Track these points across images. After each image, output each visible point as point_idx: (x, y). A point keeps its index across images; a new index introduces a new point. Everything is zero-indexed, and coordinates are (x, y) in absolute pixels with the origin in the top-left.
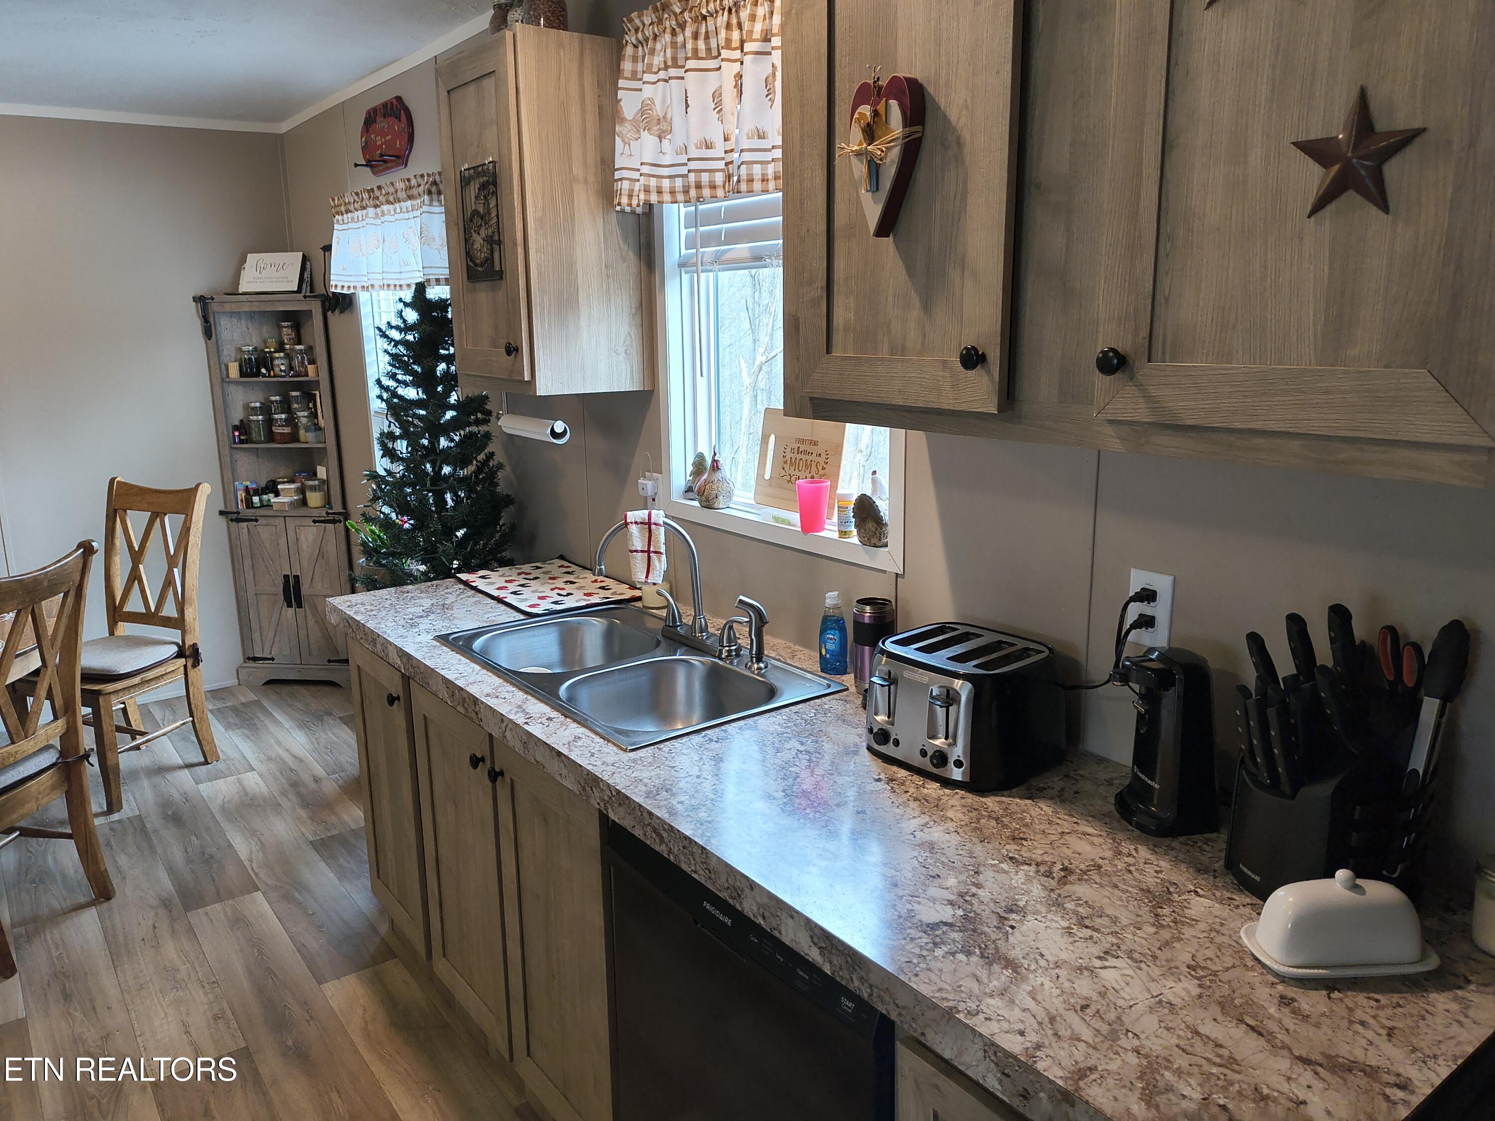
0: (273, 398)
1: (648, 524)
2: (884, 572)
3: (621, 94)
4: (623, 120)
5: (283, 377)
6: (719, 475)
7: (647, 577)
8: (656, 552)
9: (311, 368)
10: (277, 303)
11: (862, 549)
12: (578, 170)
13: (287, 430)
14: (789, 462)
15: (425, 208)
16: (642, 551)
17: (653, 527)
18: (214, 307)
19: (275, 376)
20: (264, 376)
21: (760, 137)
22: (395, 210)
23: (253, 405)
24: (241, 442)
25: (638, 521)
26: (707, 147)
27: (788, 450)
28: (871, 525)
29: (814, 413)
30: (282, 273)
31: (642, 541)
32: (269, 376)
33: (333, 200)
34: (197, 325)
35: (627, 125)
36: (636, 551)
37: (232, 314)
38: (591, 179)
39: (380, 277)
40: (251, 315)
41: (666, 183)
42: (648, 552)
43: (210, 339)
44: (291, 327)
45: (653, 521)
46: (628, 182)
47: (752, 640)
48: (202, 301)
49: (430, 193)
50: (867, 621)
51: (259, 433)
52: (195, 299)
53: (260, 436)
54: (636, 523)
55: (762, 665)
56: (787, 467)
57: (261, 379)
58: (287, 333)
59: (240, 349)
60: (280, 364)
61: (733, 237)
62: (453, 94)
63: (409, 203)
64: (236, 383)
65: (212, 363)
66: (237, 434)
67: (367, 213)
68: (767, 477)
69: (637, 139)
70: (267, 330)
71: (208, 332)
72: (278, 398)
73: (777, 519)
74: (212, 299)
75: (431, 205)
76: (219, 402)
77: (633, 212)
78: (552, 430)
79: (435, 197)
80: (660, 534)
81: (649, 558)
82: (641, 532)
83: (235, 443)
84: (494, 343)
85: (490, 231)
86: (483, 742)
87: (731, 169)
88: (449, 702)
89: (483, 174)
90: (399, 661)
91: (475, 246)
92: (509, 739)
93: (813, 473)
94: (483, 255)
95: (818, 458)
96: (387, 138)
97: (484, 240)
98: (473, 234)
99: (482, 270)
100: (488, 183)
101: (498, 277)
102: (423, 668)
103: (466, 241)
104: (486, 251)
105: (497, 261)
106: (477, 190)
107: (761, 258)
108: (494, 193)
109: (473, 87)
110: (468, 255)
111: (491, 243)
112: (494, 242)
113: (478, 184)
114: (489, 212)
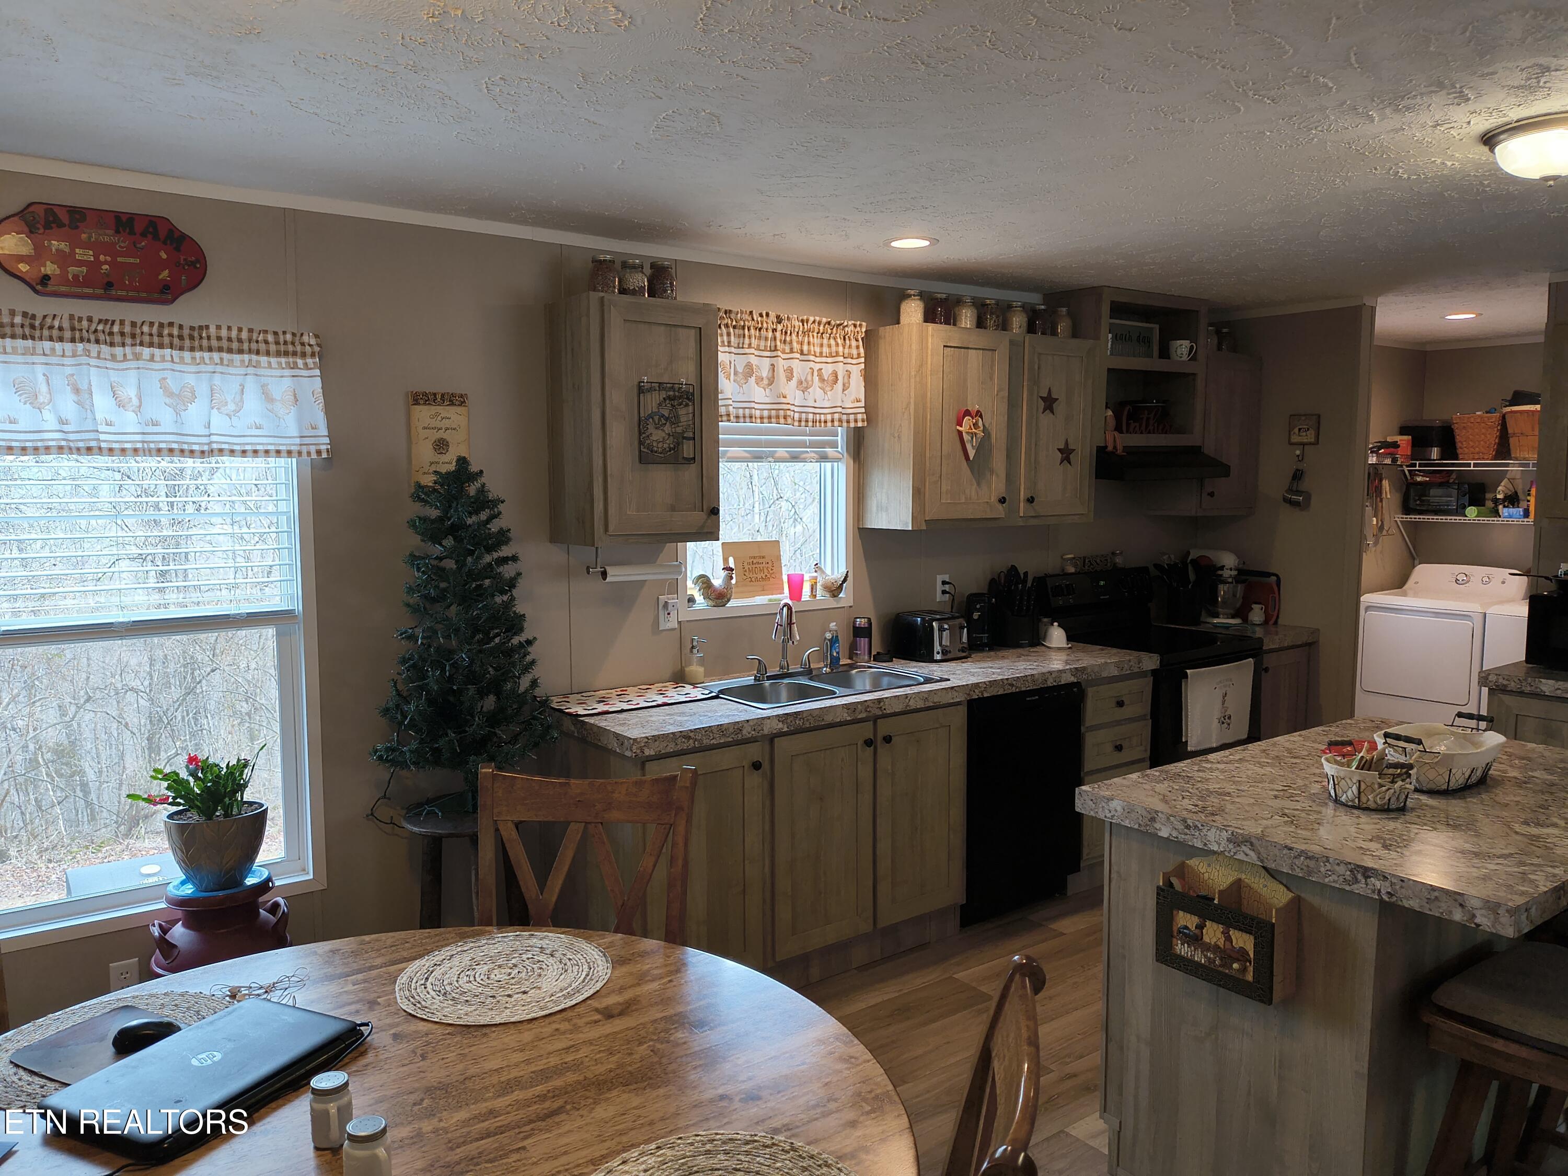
14: (747, 571)
27: (745, 564)
50: (864, 626)
62: (628, 324)
84: (673, 508)
85: (679, 430)
86: (866, 731)
87: (788, 413)
88: (849, 718)
89: (672, 389)
90: (780, 725)
91: (654, 438)
92: (913, 704)
93: (766, 573)
94: (666, 446)
95: (767, 565)
96: (119, 259)
97: (669, 435)
98: (651, 428)
99: (662, 455)
100: (680, 397)
101: (683, 462)
102: (817, 713)
103: (640, 434)
104: (669, 442)
105: (687, 450)
106: (661, 399)
107: (761, 458)
108: (687, 405)
109: (663, 328)
110: (641, 443)
111: (679, 439)
112: (684, 438)
113: (663, 394)
114: (677, 417)
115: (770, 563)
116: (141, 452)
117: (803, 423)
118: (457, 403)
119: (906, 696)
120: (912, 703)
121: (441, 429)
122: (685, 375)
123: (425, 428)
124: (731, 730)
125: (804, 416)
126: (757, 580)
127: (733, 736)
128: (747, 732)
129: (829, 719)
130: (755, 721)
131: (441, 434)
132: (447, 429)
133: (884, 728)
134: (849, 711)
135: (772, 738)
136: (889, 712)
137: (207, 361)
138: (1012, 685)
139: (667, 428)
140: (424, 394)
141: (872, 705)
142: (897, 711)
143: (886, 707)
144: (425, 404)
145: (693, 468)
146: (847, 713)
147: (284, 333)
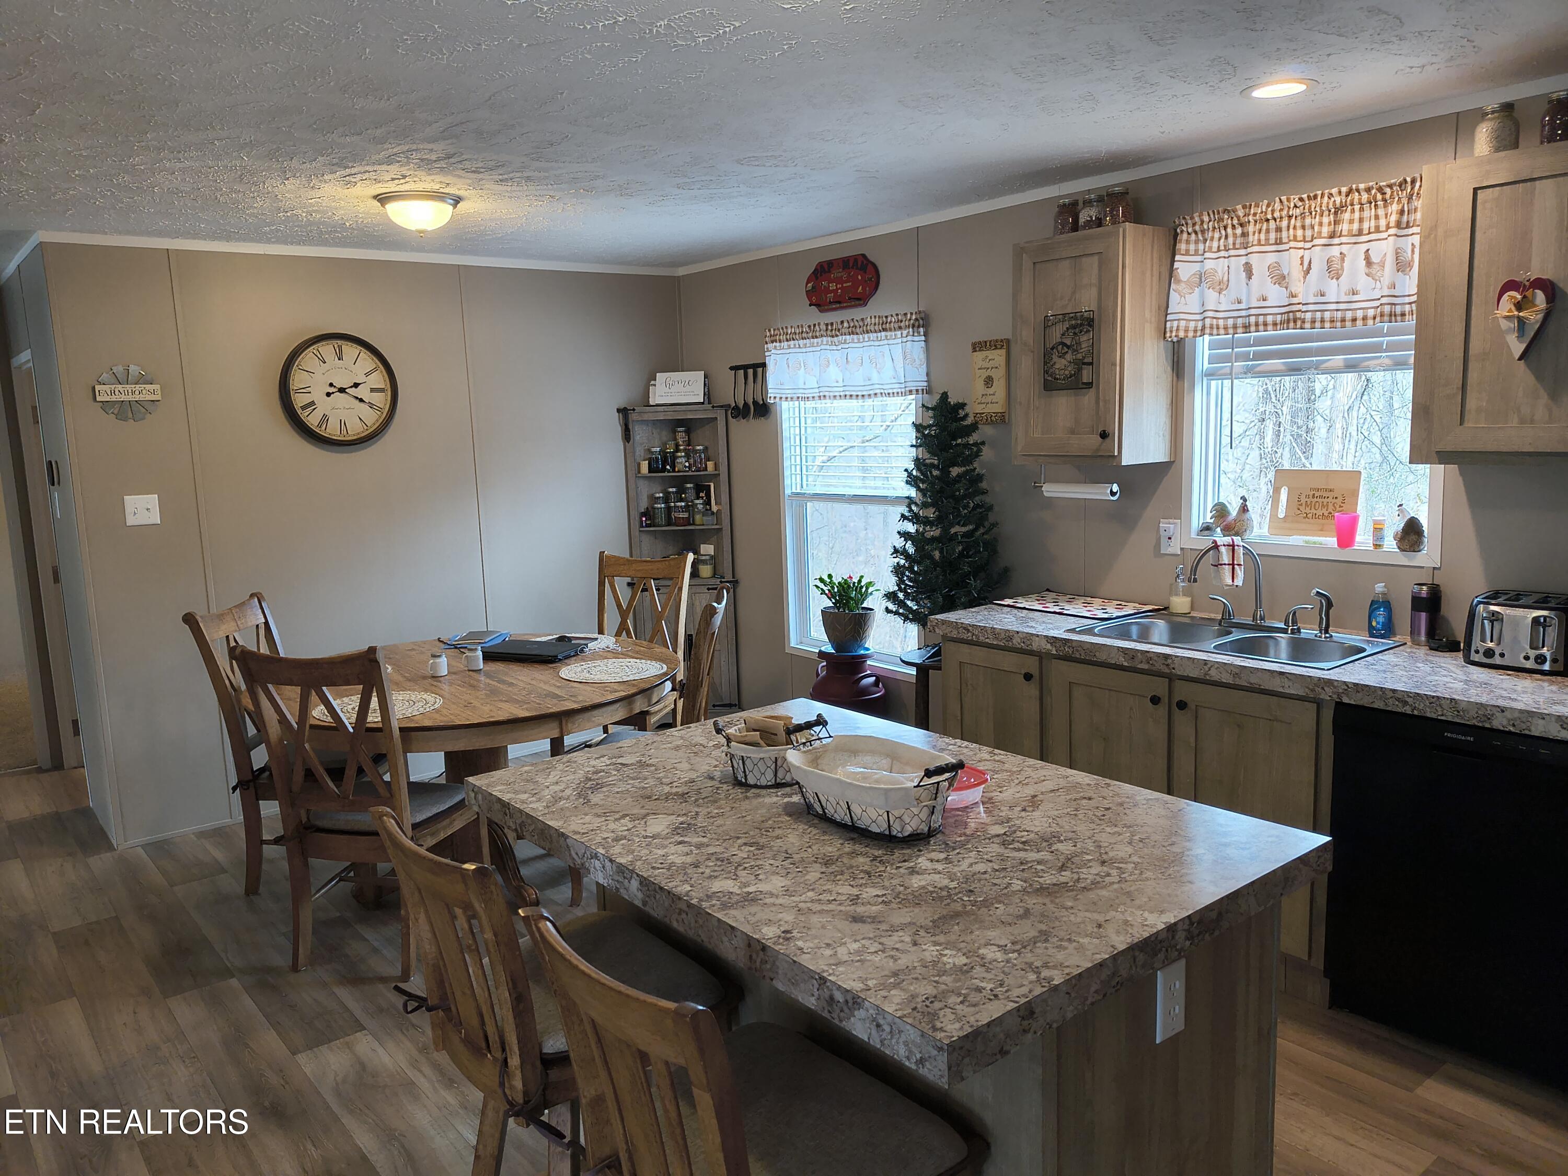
0: (671, 490)
1: (1232, 546)
2: (1423, 567)
3: (1176, 265)
4: (1179, 281)
5: (687, 471)
6: (1247, 515)
7: (1233, 581)
8: (1238, 565)
9: (710, 465)
10: (689, 413)
11: (1400, 554)
12: (1148, 315)
13: (686, 515)
14: (1304, 505)
15: (909, 338)
16: (1229, 564)
17: (1236, 547)
18: (633, 416)
19: (678, 472)
20: (669, 471)
21: (1322, 295)
22: (864, 338)
23: (657, 495)
24: (647, 526)
25: (1226, 544)
26: (1264, 300)
27: (1303, 497)
28: (1413, 537)
29: (1439, 461)
30: (688, 388)
31: (1229, 558)
32: (674, 471)
33: (770, 331)
34: (618, 431)
35: (1183, 285)
36: (1225, 564)
37: (644, 422)
38: (1153, 319)
39: (842, 389)
40: (655, 423)
41: (1221, 322)
42: (1233, 565)
43: (628, 442)
44: (685, 431)
45: (1236, 543)
46: (1185, 322)
47: (1321, 618)
48: (624, 412)
49: (913, 326)
50: (1425, 596)
51: (661, 518)
52: (619, 411)
53: (661, 519)
54: (1224, 545)
55: (1327, 635)
56: (1302, 508)
57: (666, 474)
58: (681, 437)
59: (649, 450)
60: (682, 461)
61: (1259, 356)
62: (1038, 266)
63: (883, 333)
64: (645, 477)
65: (628, 462)
66: (644, 519)
67: (822, 341)
68: (1281, 515)
69: (1190, 294)
70: (665, 435)
71: (627, 435)
72: (674, 490)
73: (1306, 542)
74: (634, 410)
75: (913, 335)
76: (632, 493)
77: (1172, 341)
78: (1111, 490)
79: (915, 329)
80: (1240, 552)
81: (1233, 569)
82: (1227, 551)
83: (643, 527)
84: (1072, 432)
85: (1080, 356)
86: (1160, 687)
87: (1298, 315)
88: (1126, 664)
89: (1075, 318)
90: (1049, 646)
91: (1057, 366)
92: (1214, 675)
93: (1330, 510)
94: (1067, 372)
95: (1334, 500)
96: (844, 285)
97: (1070, 362)
98: (1055, 358)
99: (1063, 382)
100: (1081, 325)
101: (1085, 386)
102: (1088, 646)
103: (1045, 363)
104: (1071, 369)
105: (1086, 376)
106: (1065, 329)
107: (1300, 370)
108: (1088, 331)
109: (1068, 261)
110: (1046, 372)
111: (1080, 364)
112: (1084, 364)
113: (1067, 325)
114: (1079, 344)
115: (1340, 499)
116: (838, 398)
117: (1318, 325)
118: (999, 347)
119: (1205, 662)
120: (1213, 672)
121: (988, 369)
122: (1087, 302)
123: (979, 369)
124: (1003, 636)
125: (1318, 315)
126: (1315, 516)
127: (1004, 641)
128: (1016, 641)
129: (1102, 657)
130: (1025, 635)
131: (989, 373)
132: (992, 368)
133: (1183, 691)
134: (1126, 656)
135: (1040, 655)
136: (1179, 673)
137: (856, 341)
138: (1405, 703)
139: (1069, 357)
140: (980, 343)
141: (1156, 658)
142: (1191, 675)
143: (1176, 666)
144: (980, 350)
145: (1092, 392)
146: (1124, 657)
147: (897, 315)
